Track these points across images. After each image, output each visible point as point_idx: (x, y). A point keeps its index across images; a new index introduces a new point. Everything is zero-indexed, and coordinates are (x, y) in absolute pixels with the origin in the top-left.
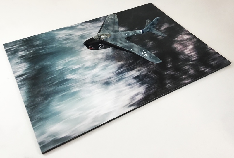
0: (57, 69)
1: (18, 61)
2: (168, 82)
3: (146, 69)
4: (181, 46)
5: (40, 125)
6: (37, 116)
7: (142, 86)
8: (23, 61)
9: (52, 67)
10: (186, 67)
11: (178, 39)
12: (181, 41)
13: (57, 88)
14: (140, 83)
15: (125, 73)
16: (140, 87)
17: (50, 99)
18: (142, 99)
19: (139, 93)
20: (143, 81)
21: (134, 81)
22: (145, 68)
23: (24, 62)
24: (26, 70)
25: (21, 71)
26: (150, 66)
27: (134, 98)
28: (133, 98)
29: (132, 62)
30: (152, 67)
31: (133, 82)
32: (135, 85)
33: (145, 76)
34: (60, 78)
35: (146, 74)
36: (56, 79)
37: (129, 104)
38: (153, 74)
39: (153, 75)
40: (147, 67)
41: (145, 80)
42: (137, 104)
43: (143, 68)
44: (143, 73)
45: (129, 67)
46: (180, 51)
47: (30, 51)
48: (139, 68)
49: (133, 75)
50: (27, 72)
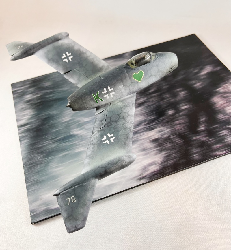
0: (63, 120)
1: (24, 106)
2: (195, 152)
3: (169, 130)
4: (223, 100)
5: (34, 189)
6: (33, 178)
7: (159, 153)
8: (29, 106)
9: (59, 117)
10: (224, 132)
11: (221, 90)
12: (225, 93)
13: (60, 145)
14: (158, 149)
15: (142, 134)
16: (156, 154)
17: (51, 158)
18: (157, 171)
19: (154, 162)
20: (163, 147)
21: (151, 145)
22: (168, 128)
23: (30, 108)
24: (31, 119)
25: (24, 120)
26: (176, 126)
27: (147, 169)
28: (145, 169)
29: (154, 119)
30: (178, 128)
31: (150, 147)
32: (152, 150)
33: (167, 139)
34: (65, 133)
35: (169, 137)
36: (60, 134)
37: (139, 176)
38: (177, 138)
39: (177, 140)
40: (172, 128)
41: (165, 145)
42: (149, 177)
43: (165, 129)
44: (165, 136)
45: (148, 126)
46: (221, 108)
47: (37, 94)
48: (161, 128)
49: (152, 137)
50: (31, 121)
